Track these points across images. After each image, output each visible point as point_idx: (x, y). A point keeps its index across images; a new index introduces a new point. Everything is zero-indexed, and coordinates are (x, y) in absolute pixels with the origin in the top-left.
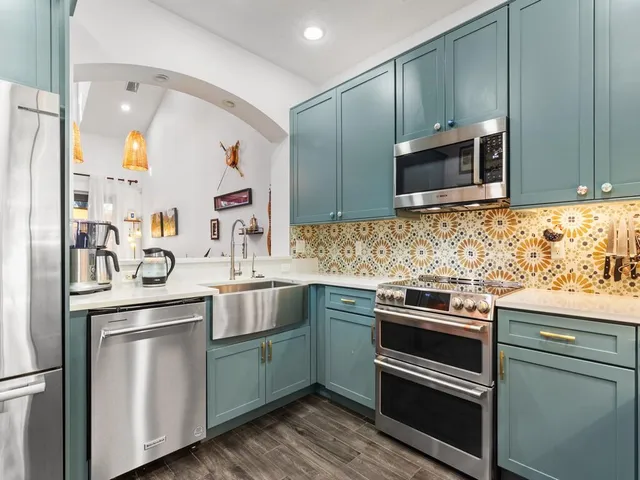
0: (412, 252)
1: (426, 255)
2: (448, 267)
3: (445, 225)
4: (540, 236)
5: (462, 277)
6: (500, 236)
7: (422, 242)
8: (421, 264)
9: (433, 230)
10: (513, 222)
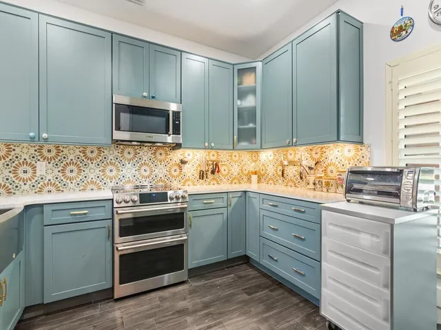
0: (103, 171)
1: (115, 172)
2: (131, 179)
3: (129, 153)
4: (178, 162)
5: (141, 184)
6: (161, 161)
7: (111, 163)
8: (111, 178)
9: (120, 155)
10: (167, 154)
